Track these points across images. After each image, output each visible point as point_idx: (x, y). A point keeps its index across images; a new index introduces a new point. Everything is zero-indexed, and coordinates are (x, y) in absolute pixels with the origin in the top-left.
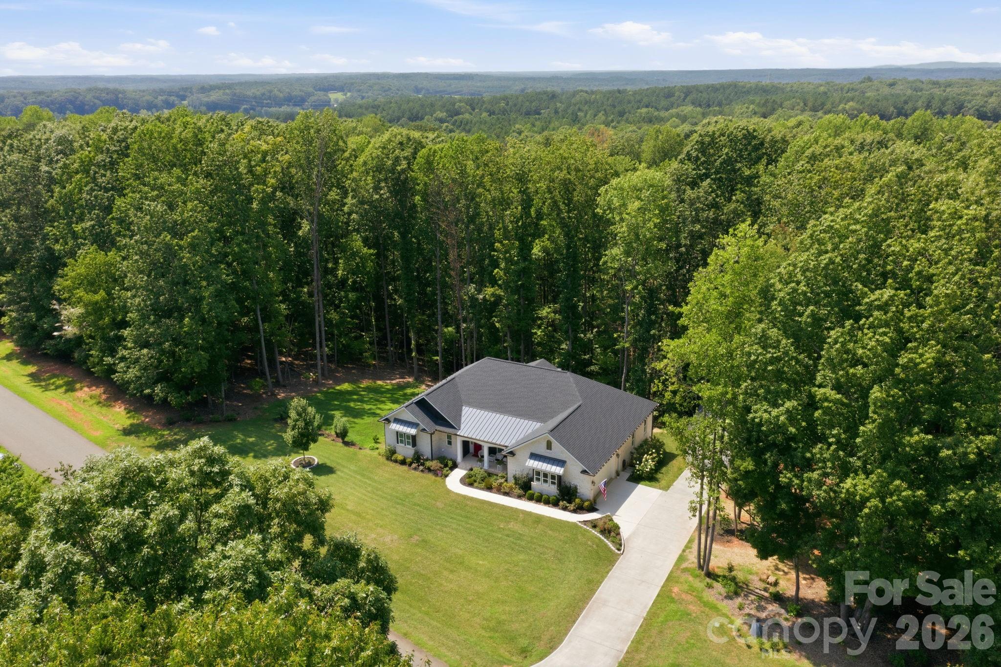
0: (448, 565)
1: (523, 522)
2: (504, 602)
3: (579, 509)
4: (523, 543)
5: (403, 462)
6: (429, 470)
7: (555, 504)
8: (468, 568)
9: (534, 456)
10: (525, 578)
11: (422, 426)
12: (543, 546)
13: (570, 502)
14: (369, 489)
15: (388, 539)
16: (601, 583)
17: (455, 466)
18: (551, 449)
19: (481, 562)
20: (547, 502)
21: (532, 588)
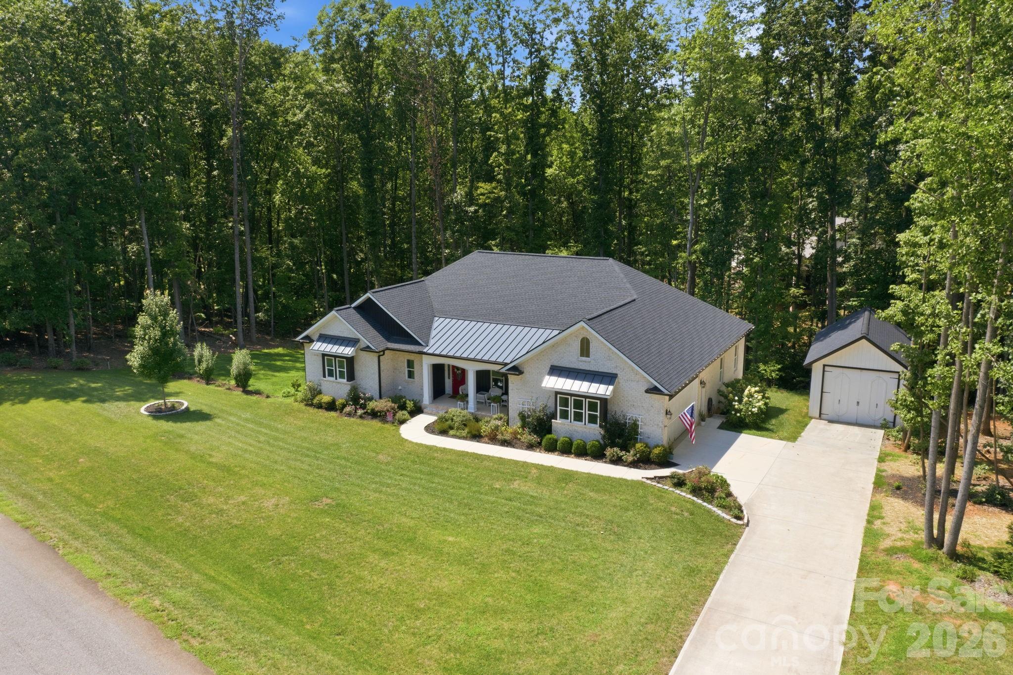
0: (381, 544)
1: (539, 481)
2: (500, 612)
3: (643, 461)
4: (541, 510)
5: (331, 406)
6: (374, 414)
7: (598, 455)
8: (423, 548)
9: (557, 371)
10: (548, 566)
11: (364, 342)
12: (581, 514)
13: (625, 448)
14: (262, 439)
15: (269, 503)
16: (718, 574)
17: (417, 410)
18: (588, 356)
19: (451, 539)
20: (582, 452)
21: (564, 584)
